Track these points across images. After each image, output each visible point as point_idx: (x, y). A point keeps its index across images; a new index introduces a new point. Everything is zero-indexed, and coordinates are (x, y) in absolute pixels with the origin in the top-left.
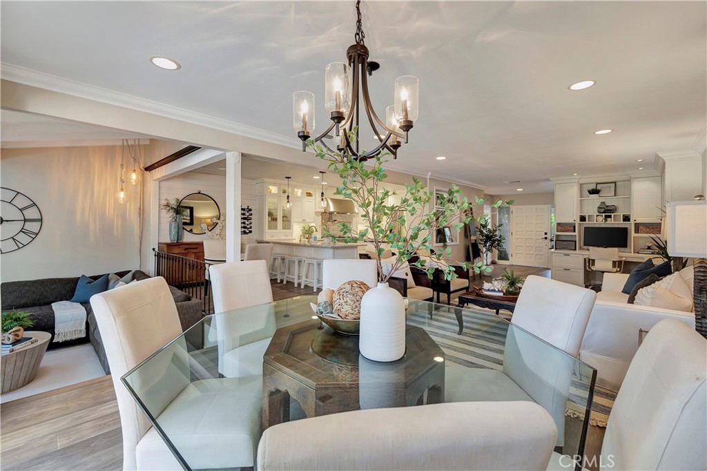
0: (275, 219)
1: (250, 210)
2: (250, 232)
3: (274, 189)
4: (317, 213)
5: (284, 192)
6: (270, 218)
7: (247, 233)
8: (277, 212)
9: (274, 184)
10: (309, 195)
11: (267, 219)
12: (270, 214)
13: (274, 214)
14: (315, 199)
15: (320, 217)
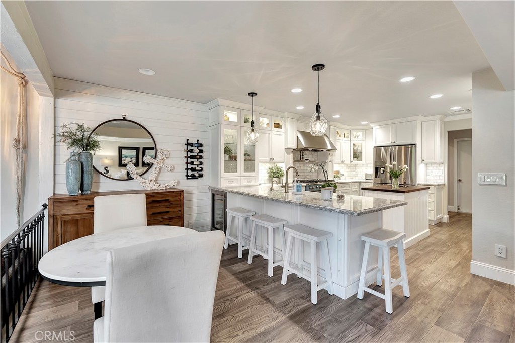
0: (233, 158)
1: (201, 145)
2: (201, 176)
3: (233, 117)
4: (287, 150)
5: (246, 121)
6: (227, 157)
7: (197, 178)
8: (236, 149)
9: (233, 109)
10: (277, 126)
11: (223, 157)
12: (227, 151)
13: (233, 151)
14: (285, 132)
15: (291, 155)
